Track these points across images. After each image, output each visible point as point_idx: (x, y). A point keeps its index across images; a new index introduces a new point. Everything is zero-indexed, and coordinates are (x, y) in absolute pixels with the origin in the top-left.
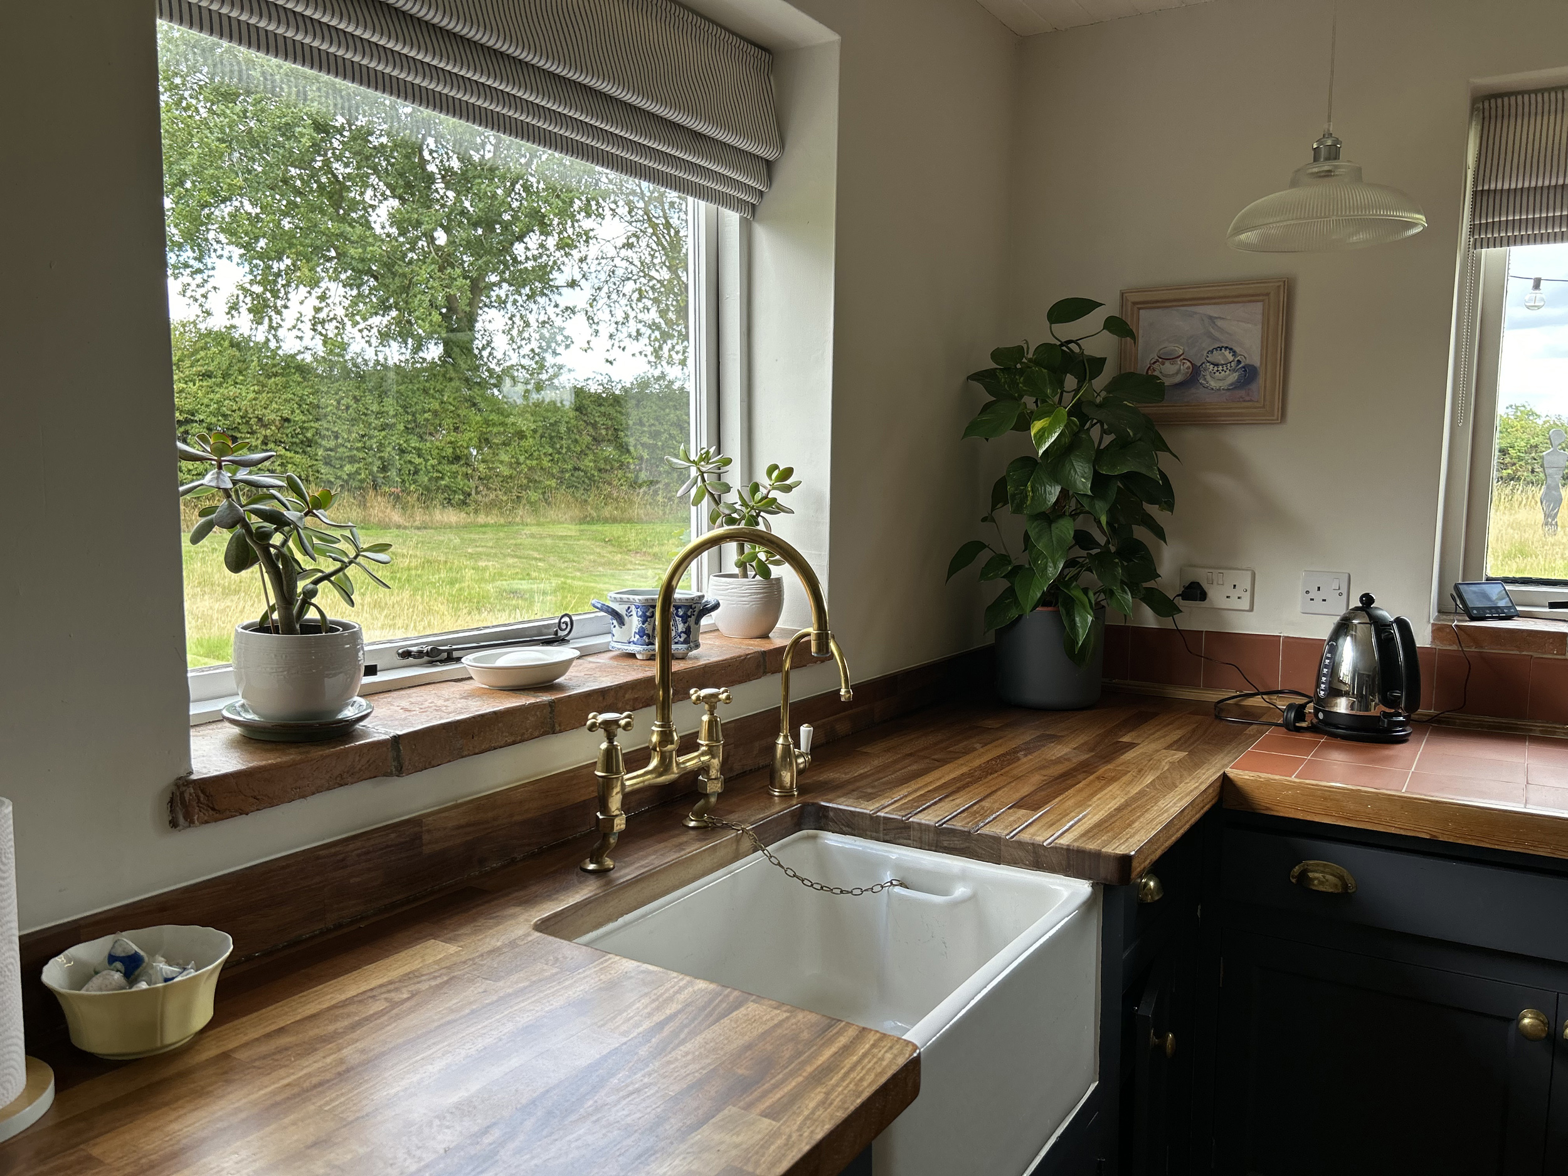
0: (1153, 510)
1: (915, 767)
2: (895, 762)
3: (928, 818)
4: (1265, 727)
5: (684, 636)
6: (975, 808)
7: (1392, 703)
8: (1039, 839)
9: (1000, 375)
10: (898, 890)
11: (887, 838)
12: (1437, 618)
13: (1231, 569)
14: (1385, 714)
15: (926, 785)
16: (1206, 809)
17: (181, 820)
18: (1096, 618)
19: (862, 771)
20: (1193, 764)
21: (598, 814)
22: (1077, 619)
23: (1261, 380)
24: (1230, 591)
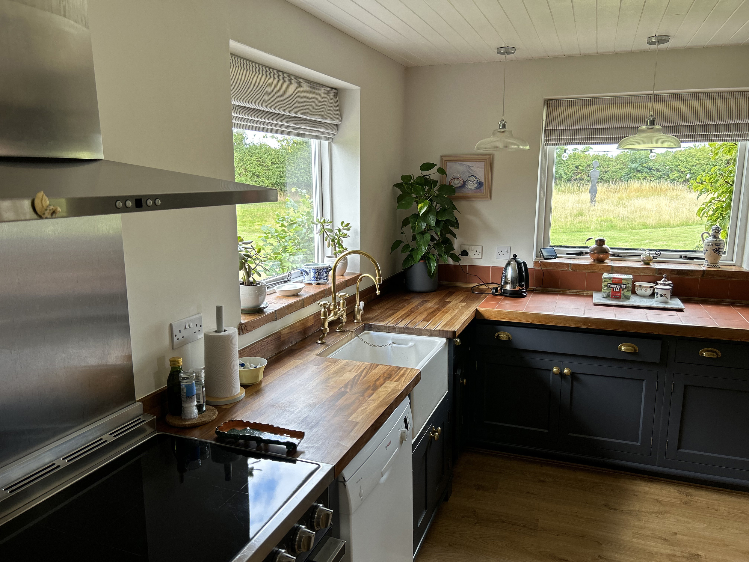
0: (452, 229)
1: (390, 312)
2: (384, 311)
3: (401, 325)
4: (487, 295)
5: (326, 277)
6: (412, 322)
7: (521, 286)
8: (432, 328)
9: (404, 184)
10: (394, 345)
11: (389, 331)
12: (536, 259)
13: (476, 245)
14: (520, 289)
15: (396, 317)
16: (472, 319)
17: (241, 333)
18: (437, 263)
19: (376, 314)
20: (468, 306)
21: (322, 328)
22: (431, 264)
23: (484, 186)
24: (475, 253)
